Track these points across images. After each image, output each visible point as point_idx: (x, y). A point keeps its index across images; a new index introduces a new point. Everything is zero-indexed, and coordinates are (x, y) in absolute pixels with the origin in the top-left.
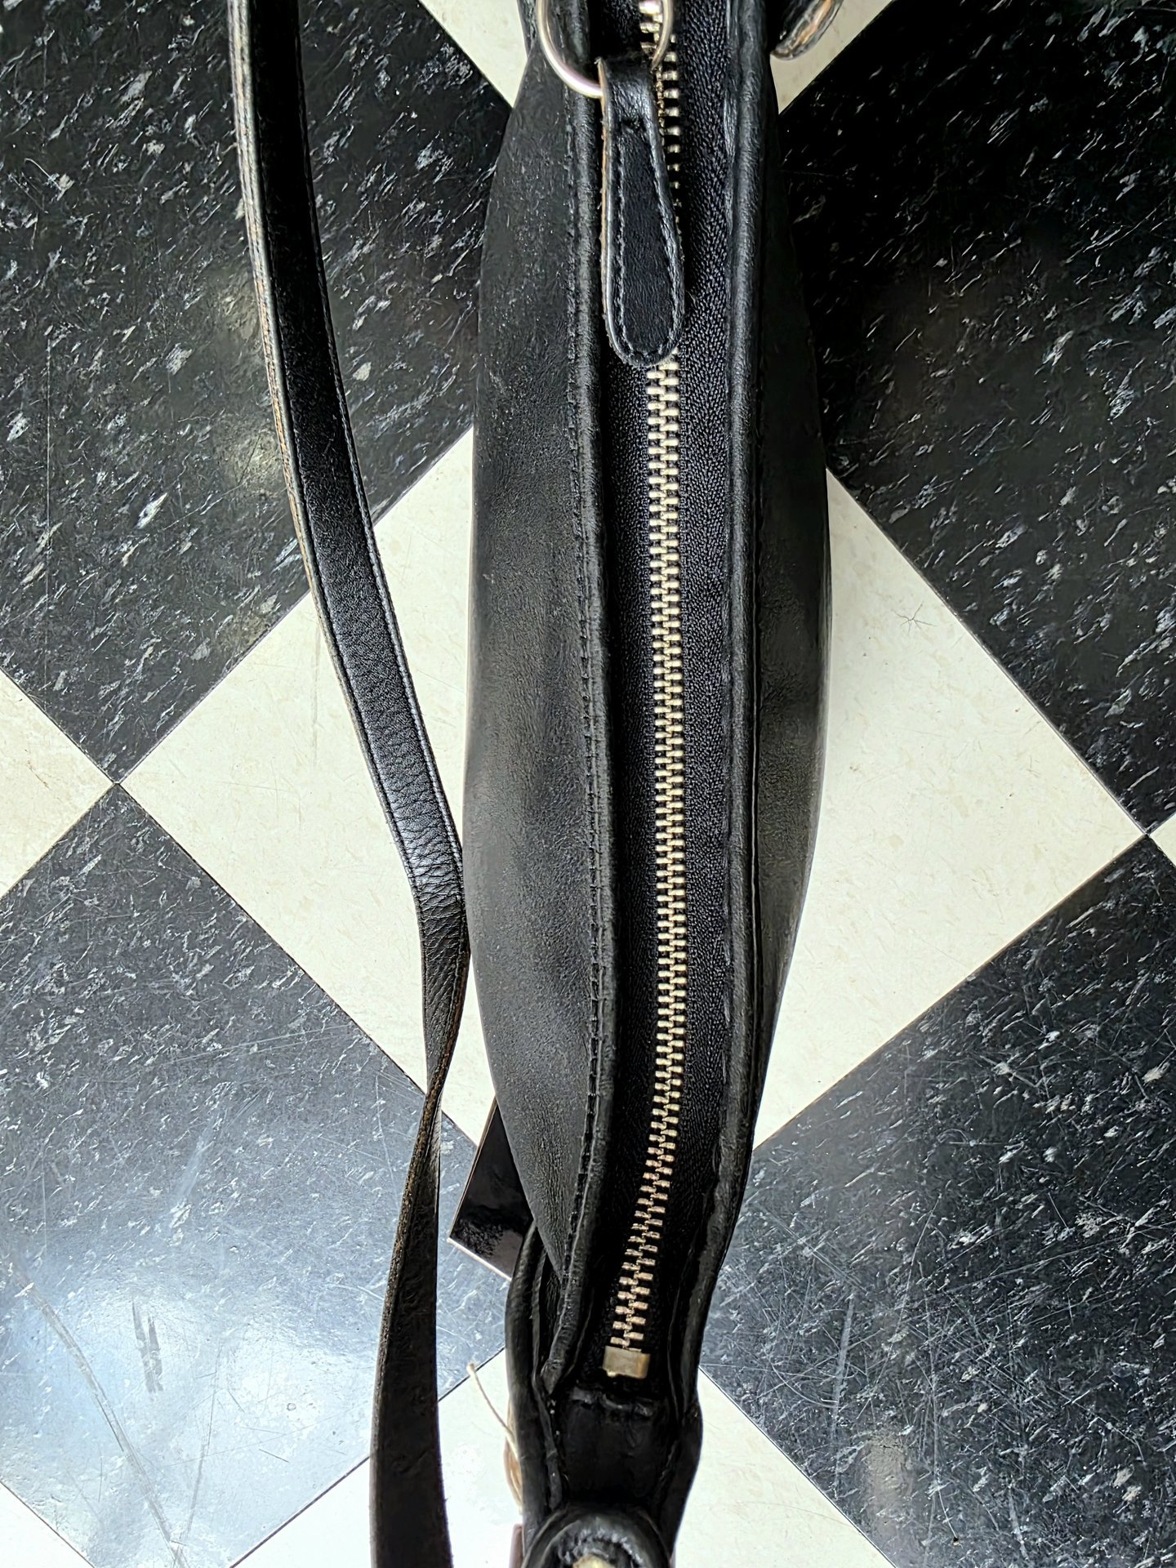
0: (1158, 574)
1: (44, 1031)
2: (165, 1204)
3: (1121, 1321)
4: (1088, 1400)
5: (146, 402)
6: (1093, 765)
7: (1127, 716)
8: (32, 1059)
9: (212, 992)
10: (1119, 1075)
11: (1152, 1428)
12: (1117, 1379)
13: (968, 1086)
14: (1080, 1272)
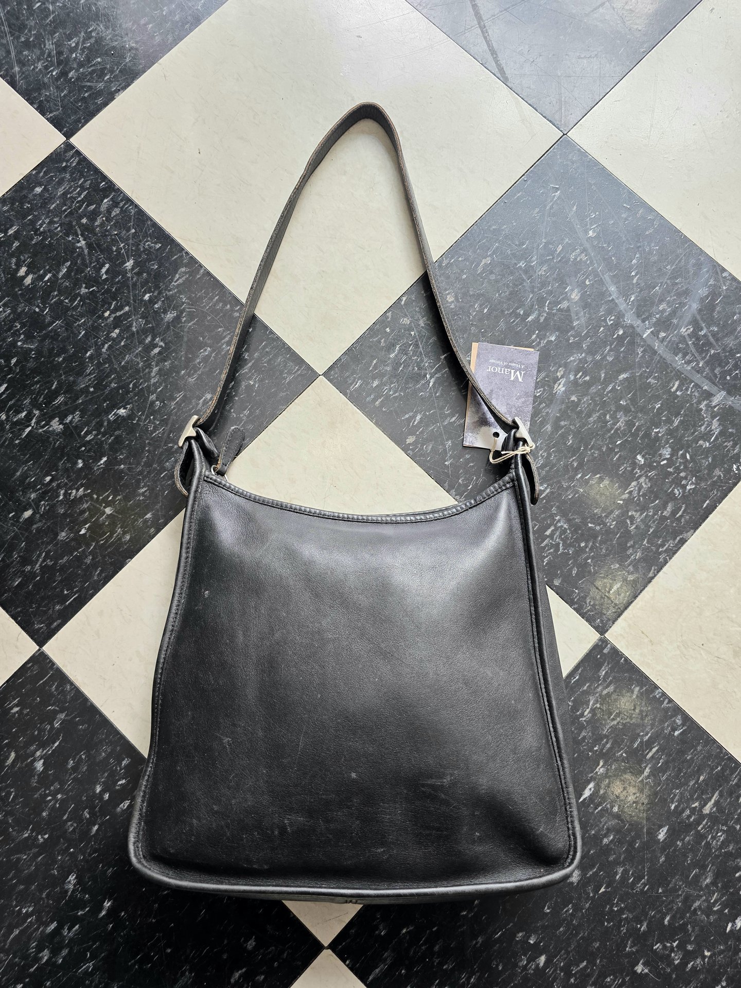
0: (45, 791)
1: (640, 488)
2: (568, 393)
3: (35, 371)
4: (51, 323)
5: (592, 852)
6: (72, 684)
7: (55, 713)
8: (646, 472)
9: (545, 519)
10: (46, 512)
11: (14, 311)
12: (34, 337)
13: (126, 499)
14: (59, 398)
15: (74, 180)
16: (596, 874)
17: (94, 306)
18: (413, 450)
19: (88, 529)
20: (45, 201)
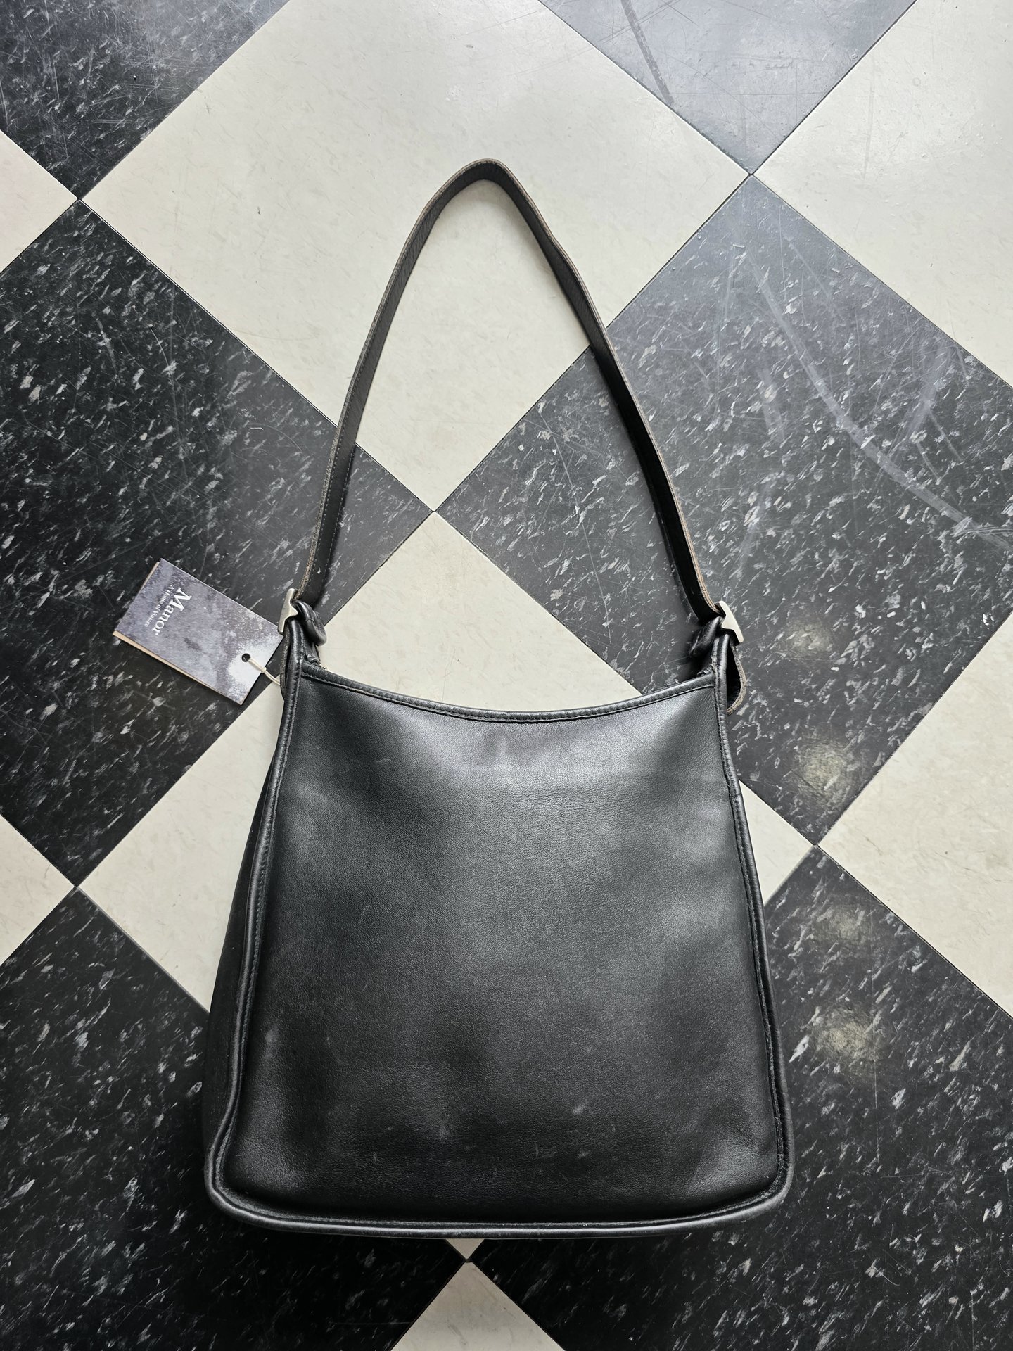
0: (91, 1073)
1: (861, 649)
2: (763, 526)
3: (50, 518)
4: (69, 452)
6: (120, 932)
7: (100, 971)
8: (868, 628)
10: (75, 707)
11: (18, 436)
12: (47, 471)
14: (85, 553)
15: (91, 254)
16: (813, 1153)
17: (126, 426)
18: (560, 608)
19: (132, 727)
20: (52, 284)
